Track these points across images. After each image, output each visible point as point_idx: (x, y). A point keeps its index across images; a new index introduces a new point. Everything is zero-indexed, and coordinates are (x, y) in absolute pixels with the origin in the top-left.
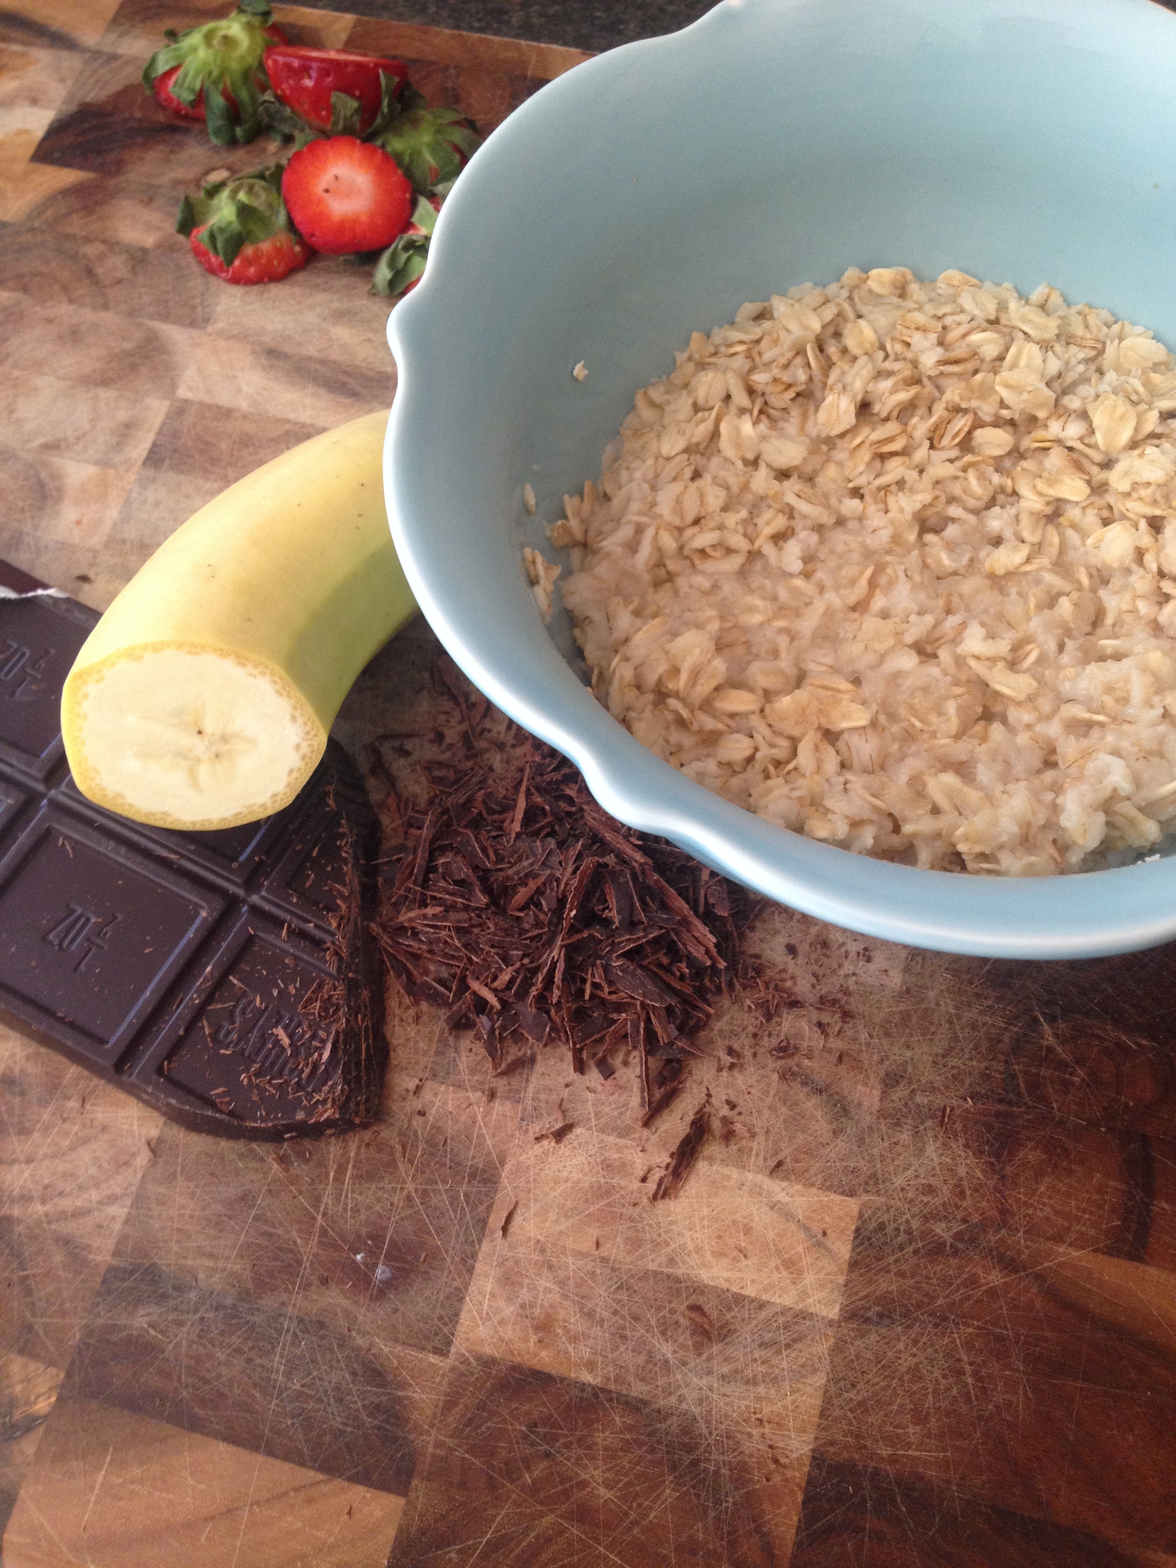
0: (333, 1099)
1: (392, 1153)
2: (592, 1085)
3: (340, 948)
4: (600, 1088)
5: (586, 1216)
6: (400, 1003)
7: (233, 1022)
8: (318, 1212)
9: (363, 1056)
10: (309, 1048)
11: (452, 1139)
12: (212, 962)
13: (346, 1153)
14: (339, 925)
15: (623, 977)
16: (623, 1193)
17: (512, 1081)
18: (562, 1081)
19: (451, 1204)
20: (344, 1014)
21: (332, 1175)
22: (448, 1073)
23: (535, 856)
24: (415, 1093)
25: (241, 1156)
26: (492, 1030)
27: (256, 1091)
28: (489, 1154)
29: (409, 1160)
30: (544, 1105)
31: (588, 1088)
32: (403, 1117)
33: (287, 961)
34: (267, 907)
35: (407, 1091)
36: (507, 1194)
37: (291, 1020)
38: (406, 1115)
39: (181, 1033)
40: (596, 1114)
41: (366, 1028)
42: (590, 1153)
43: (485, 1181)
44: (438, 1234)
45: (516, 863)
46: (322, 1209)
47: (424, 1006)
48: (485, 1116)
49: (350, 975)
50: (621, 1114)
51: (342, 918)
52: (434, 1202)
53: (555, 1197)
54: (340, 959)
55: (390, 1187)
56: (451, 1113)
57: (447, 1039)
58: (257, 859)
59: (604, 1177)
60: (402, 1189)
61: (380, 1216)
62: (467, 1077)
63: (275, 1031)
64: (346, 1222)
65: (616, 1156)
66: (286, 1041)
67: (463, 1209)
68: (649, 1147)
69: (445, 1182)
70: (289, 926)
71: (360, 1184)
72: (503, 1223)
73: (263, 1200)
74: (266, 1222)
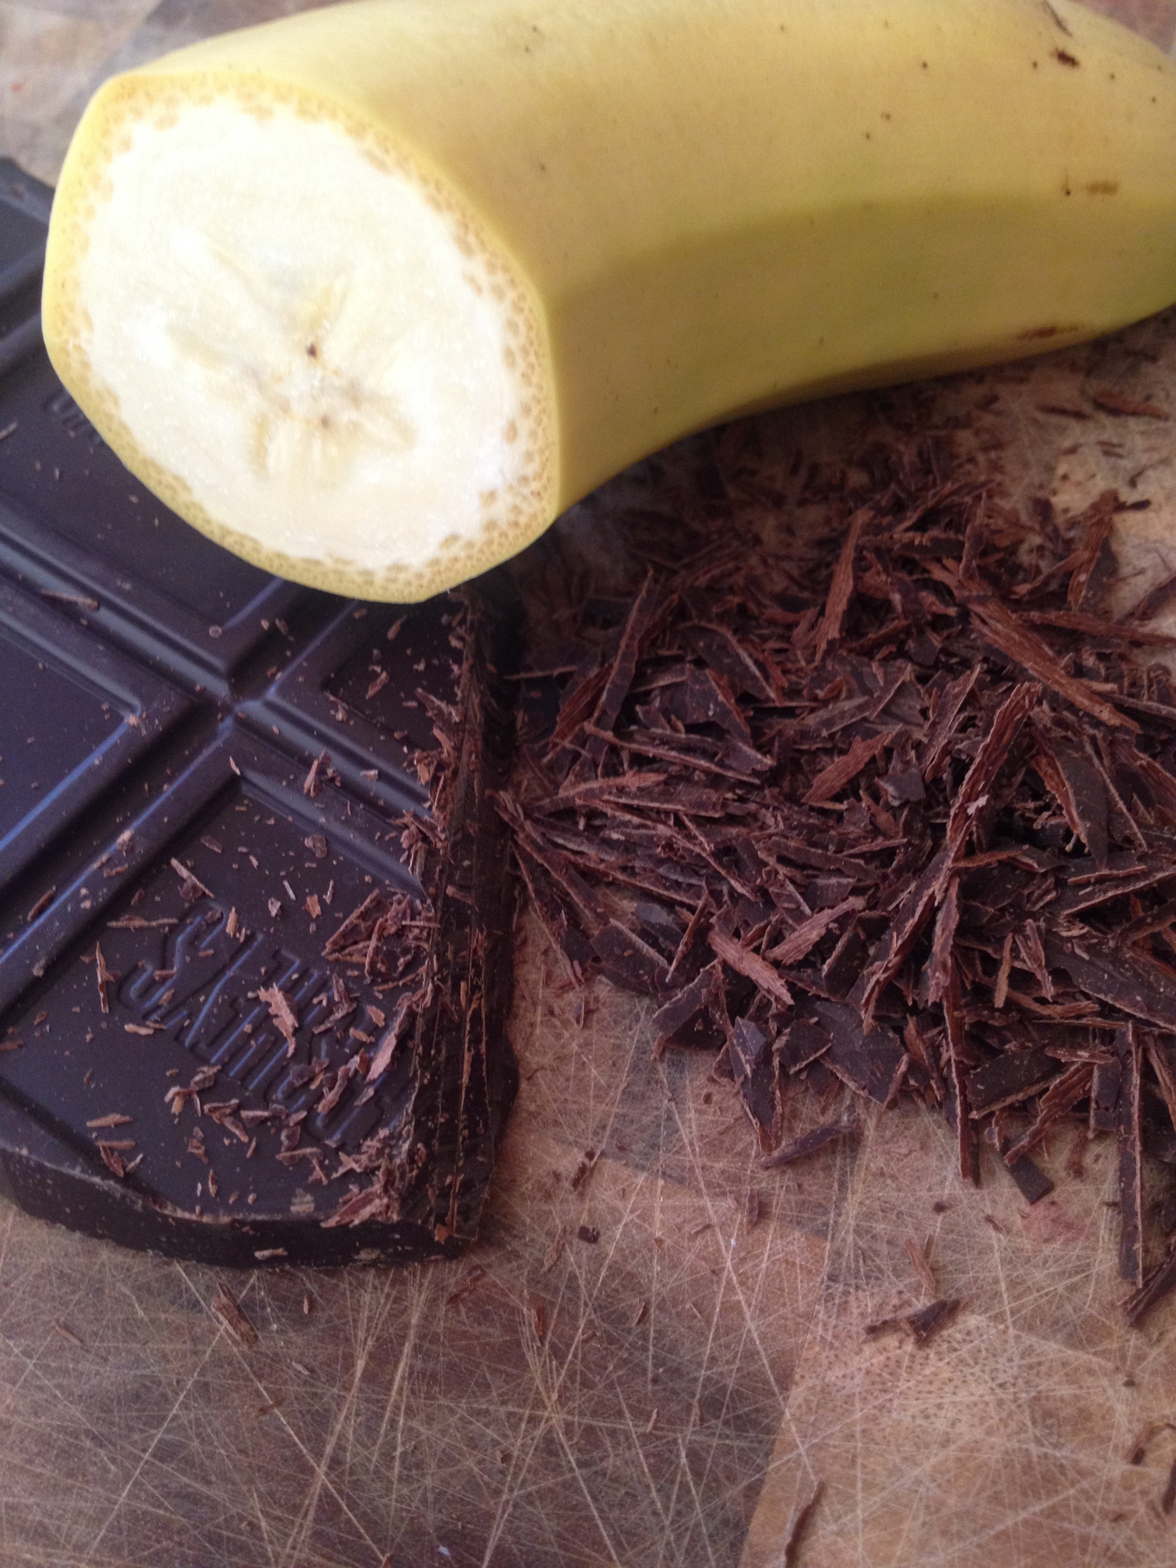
0: (389, 1173)
1: (511, 1328)
2: (1000, 1214)
3: (433, 828)
4: (1019, 1222)
5: (997, 1537)
6: (549, 976)
7: (164, 964)
8: (318, 1455)
9: (465, 1079)
10: (341, 1042)
11: (661, 1307)
12: (136, 823)
13: (399, 1312)
14: (435, 779)
15: (1090, 963)
16: (1085, 1484)
17: (807, 1181)
18: (925, 1196)
19: (656, 1472)
20: (431, 975)
21: (360, 1364)
22: (654, 1146)
23: (870, 693)
24: (576, 1183)
25: (144, 1290)
26: (764, 1058)
27: (198, 1132)
28: (751, 1355)
29: (553, 1346)
30: (884, 1248)
31: (989, 1219)
32: (543, 1239)
33: (308, 842)
34: (277, 726)
35: (557, 1176)
36: (798, 1461)
37: (304, 974)
38: (550, 1234)
40: (1013, 1284)
41: (477, 1013)
42: (1002, 1378)
43: (742, 1424)
44: (619, 1545)
45: (825, 703)
46: (329, 1449)
47: (603, 988)
48: (743, 1260)
49: (450, 890)
50: (1072, 1289)
51: (441, 766)
52: (610, 1463)
53: (918, 1482)
54: (431, 852)
55: (503, 1410)
56: (659, 1242)
57: (654, 1070)
58: (265, 624)
59: (1038, 1441)
60: (533, 1421)
61: (473, 1484)
62: (700, 1161)
63: (263, 994)
64: (389, 1490)
65: (1066, 1391)
66: (287, 1020)
67: (684, 1488)
68: (1144, 1378)
69: (641, 1415)
70: (321, 771)
71: (429, 1396)
72: (786, 1539)
73: (185, 1406)
74: (188, 1464)
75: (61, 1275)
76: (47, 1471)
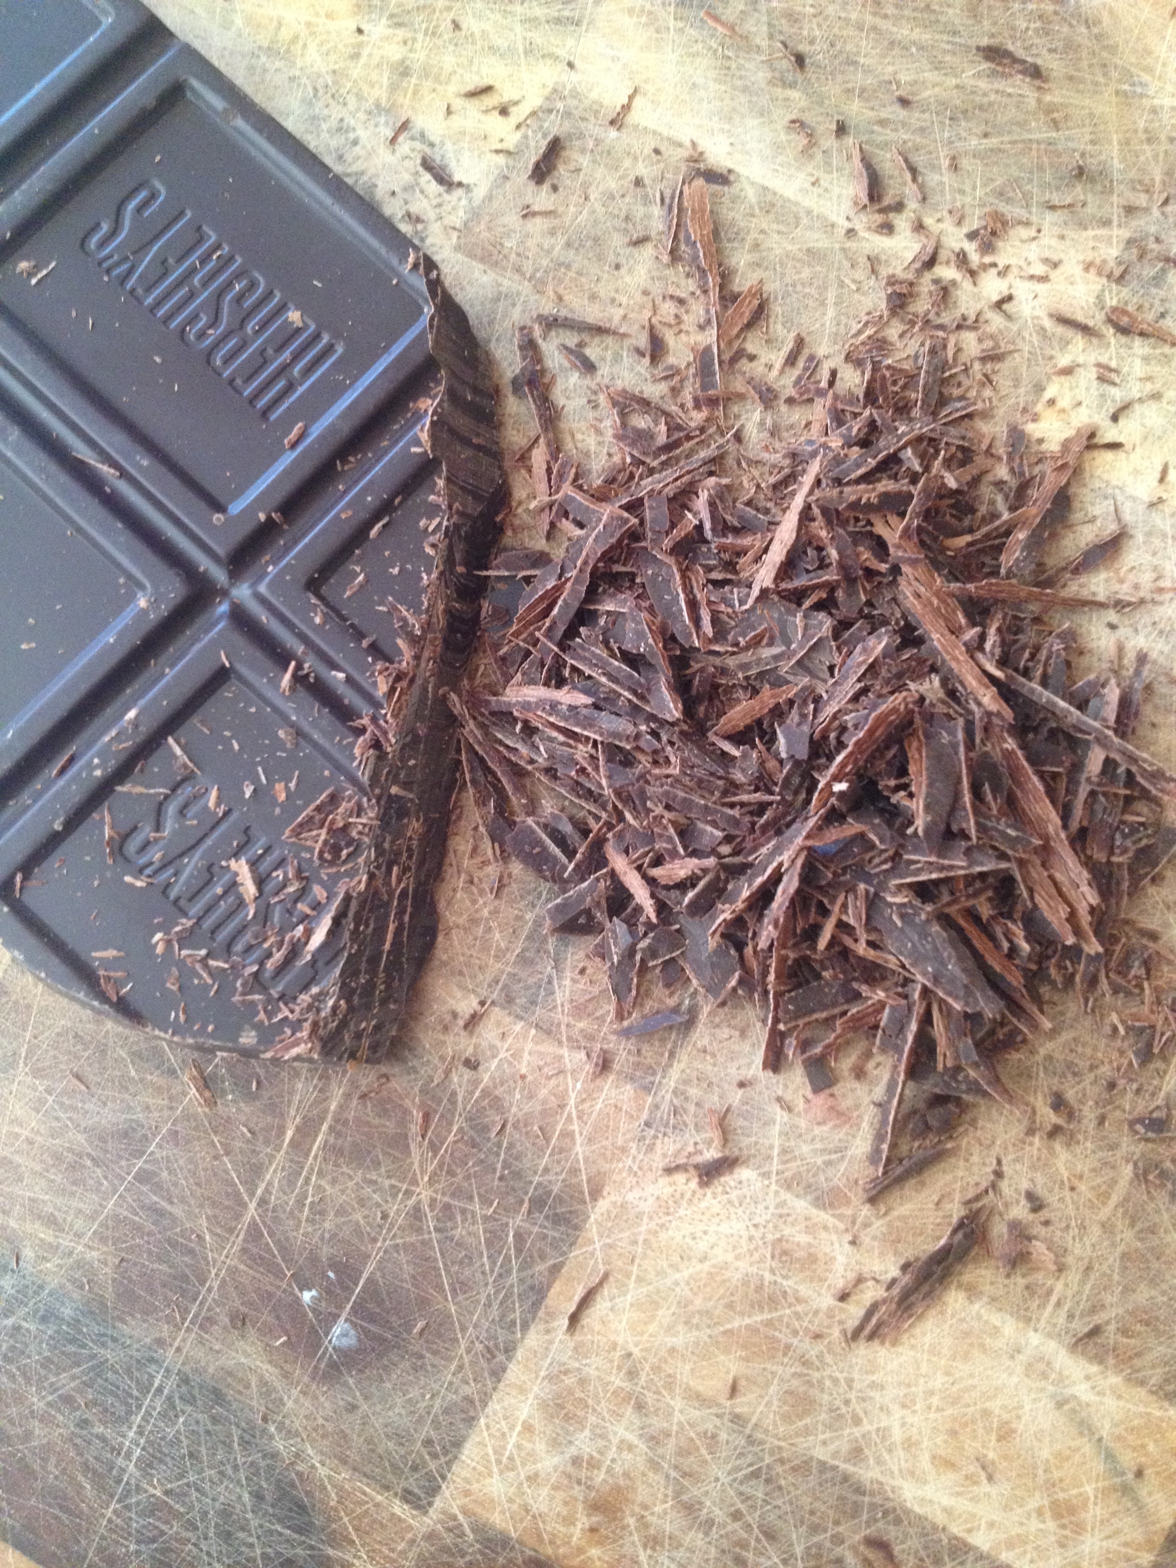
1: (403, 1123)
2: (788, 1096)
3: (385, 733)
4: (801, 1105)
5: (724, 1333)
6: (475, 850)
7: (158, 828)
8: (252, 1194)
9: (387, 946)
10: (290, 912)
11: (515, 1126)
12: (142, 702)
13: (323, 1098)
14: (392, 690)
15: (902, 930)
16: (799, 1308)
17: (645, 1048)
18: (734, 1073)
19: (489, 1243)
20: (367, 863)
21: (289, 1134)
22: (534, 1003)
23: (788, 643)
24: (466, 1027)
25: (137, 1056)
26: (631, 952)
28: (574, 1171)
29: (431, 1142)
30: (692, 1108)
31: (779, 1099)
32: (436, 1061)
33: (281, 734)
35: (455, 1015)
36: (593, 1254)
37: (268, 850)
38: (442, 1058)
39: (58, 826)
40: (784, 1151)
41: (404, 894)
42: (757, 1220)
43: (557, 1220)
44: (454, 1291)
45: (747, 647)
46: (259, 1192)
47: (516, 867)
48: (583, 1101)
49: (394, 790)
50: (829, 1163)
51: (399, 677)
52: (458, 1232)
53: (677, 1284)
54: (382, 756)
55: (387, 1183)
56: (523, 1077)
57: (544, 940)
58: (262, 516)
59: (772, 1270)
60: (408, 1193)
61: (358, 1231)
62: (566, 1020)
63: (233, 863)
64: (298, 1226)
65: (803, 1239)
66: (249, 889)
67: (507, 1258)
68: (865, 1240)
69: (486, 1201)
70: (299, 668)
71: (337, 1165)
72: (572, 1308)
73: (160, 1146)
74: (158, 1188)
75: (76, 1036)
76: (59, 1179)
